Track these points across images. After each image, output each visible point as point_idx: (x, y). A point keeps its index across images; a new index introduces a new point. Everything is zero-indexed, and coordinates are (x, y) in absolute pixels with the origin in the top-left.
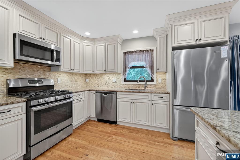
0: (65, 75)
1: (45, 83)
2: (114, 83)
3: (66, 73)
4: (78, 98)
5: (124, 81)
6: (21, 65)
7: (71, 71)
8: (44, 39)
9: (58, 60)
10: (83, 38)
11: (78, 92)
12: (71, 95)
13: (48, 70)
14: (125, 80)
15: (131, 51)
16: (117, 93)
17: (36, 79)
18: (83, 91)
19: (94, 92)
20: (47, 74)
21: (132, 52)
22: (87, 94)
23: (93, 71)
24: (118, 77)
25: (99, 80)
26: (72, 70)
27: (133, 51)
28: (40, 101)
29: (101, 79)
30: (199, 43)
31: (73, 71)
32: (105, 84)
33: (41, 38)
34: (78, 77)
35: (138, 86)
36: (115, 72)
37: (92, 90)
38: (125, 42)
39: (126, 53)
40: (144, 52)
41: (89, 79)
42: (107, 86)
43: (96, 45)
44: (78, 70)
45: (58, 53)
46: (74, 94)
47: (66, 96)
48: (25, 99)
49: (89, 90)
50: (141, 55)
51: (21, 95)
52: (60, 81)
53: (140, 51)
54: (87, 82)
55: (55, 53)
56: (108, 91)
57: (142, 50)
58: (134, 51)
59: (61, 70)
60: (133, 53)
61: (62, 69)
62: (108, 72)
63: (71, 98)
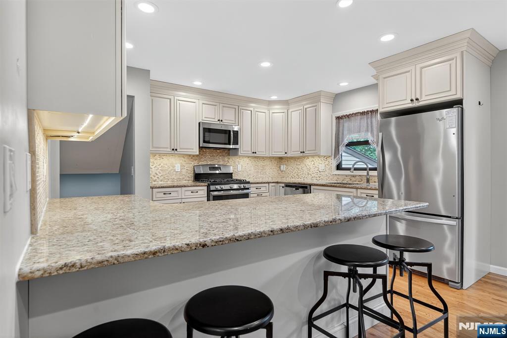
0: (247, 160)
1: (224, 171)
2: (322, 173)
3: (248, 157)
4: (258, 191)
5: (337, 170)
6: (203, 151)
7: (253, 155)
8: (222, 121)
9: (236, 143)
10: (271, 103)
11: (258, 183)
12: (247, 186)
13: (227, 154)
14: (339, 167)
15: (348, 114)
16: (312, 186)
17: (216, 166)
18: (267, 183)
19: (283, 185)
20: (226, 159)
21: (348, 116)
22: (273, 187)
23: (286, 153)
24: (327, 162)
25: (300, 167)
26: (253, 153)
27: (350, 115)
28: (217, 187)
29: (302, 165)
30: (417, 104)
31: (255, 155)
32: (308, 174)
33: (219, 120)
34: (267, 162)
35: (357, 177)
36: (317, 154)
37: (280, 183)
38: (338, 98)
39: (338, 118)
40: (370, 114)
41: (285, 166)
42: (311, 177)
43: (290, 111)
44: (263, 152)
45: (236, 133)
46: (252, 185)
47: (242, 186)
48: (206, 184)
49: (277, 183)
50: (364, 121)
51: (204, 181)
52: (240, 168)
53: (363, 113)
54: (282, 171)
55: (232, 133)
56: (299, 183)
57: (366, 111)
58: (351, 113)
59: (240, 154)
60: (353, 118)
61: (240, 152)
62: (306, 155)
63: (248, 189)
